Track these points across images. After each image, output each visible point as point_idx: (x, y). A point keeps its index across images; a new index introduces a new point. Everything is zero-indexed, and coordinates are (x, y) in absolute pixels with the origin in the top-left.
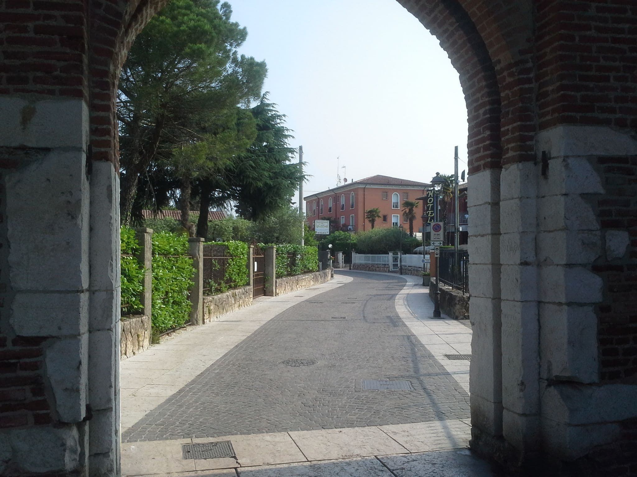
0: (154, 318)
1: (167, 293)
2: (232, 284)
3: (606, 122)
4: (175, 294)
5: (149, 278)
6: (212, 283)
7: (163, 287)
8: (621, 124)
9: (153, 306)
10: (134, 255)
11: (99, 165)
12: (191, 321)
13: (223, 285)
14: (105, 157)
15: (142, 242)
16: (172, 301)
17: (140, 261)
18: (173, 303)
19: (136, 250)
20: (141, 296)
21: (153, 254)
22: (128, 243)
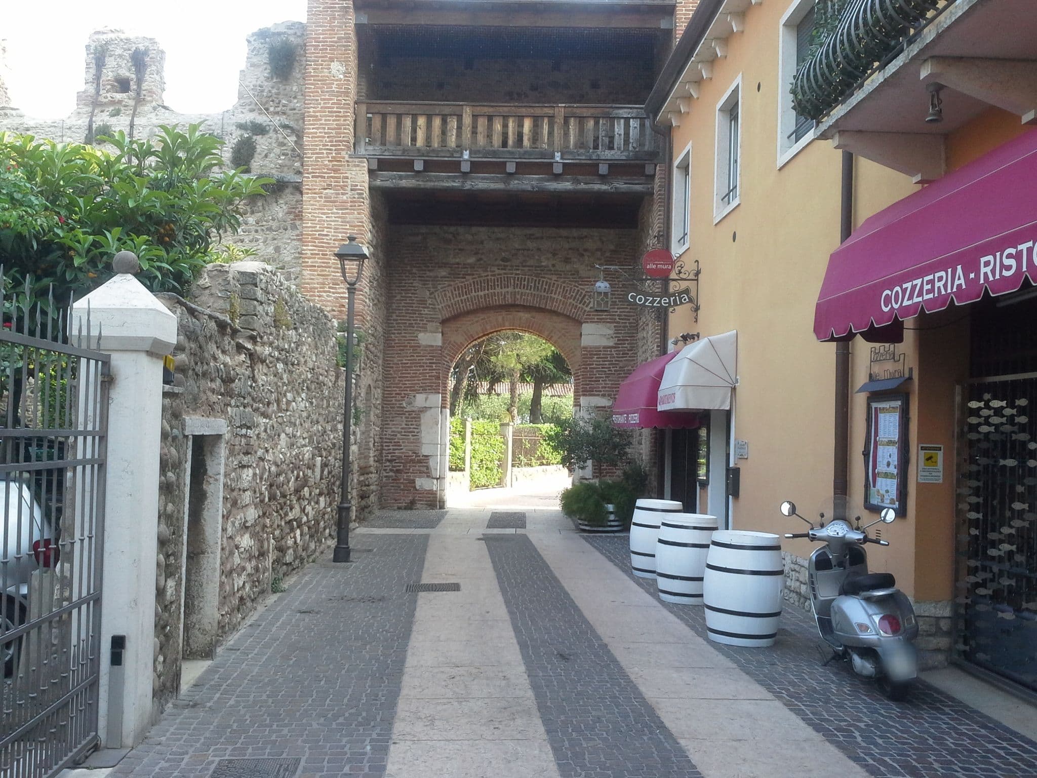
0: (472, 476)
1: (482, 461)
2: (544, 461)
3: (598, 395)
4: (488, 463)
5: (469, 448)
6: (522, 458)
7: (479, 456)
8: (604, 395)
9: (471, 468)
10: (460, 434)
11: (443, 410)
12: (500, 483)
13: (534, 461)
14: (445, 407)
15: (464, 427)
16: (485, 466)
17: (463, 439)
18: (487, 468)
19: (461, 432)
20: (463, 459)
21: (472, 434)
22: (456, 428)
